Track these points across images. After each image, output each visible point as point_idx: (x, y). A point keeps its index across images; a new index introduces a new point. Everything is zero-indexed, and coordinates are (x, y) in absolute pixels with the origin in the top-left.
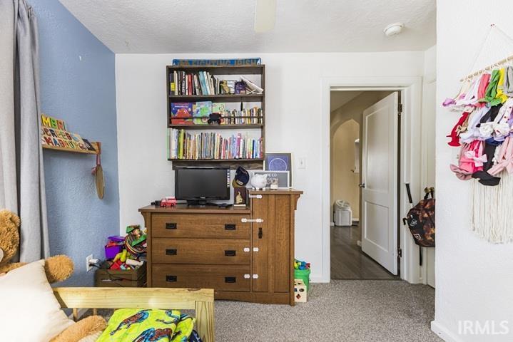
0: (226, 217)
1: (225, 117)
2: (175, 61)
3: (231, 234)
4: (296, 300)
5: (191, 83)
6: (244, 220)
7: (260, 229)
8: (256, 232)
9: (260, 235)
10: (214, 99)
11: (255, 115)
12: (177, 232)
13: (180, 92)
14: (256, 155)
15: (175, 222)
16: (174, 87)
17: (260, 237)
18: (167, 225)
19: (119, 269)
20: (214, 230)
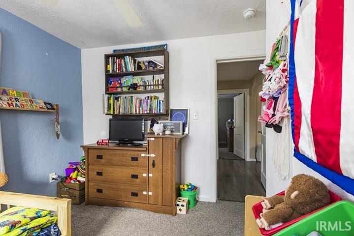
0: (132, 153)
1: (141, 86)
2: (115, 51)
3: (135, 164)
4: (178, 212)
5: (120, 65)
6: (143, 155)
7: (154, 161)
8: (151, 163)
9: (154, 165)
10: (134, 74)
11: (160, 83)
12: (103, 161)
13: (113, 70)
14: (160, 110)
15: (101, 154)
16: (110, 67)
17: (154, 167)
18: (98, 156)
19: (70, 182)
20: (125, 160)
